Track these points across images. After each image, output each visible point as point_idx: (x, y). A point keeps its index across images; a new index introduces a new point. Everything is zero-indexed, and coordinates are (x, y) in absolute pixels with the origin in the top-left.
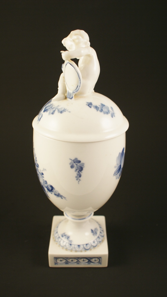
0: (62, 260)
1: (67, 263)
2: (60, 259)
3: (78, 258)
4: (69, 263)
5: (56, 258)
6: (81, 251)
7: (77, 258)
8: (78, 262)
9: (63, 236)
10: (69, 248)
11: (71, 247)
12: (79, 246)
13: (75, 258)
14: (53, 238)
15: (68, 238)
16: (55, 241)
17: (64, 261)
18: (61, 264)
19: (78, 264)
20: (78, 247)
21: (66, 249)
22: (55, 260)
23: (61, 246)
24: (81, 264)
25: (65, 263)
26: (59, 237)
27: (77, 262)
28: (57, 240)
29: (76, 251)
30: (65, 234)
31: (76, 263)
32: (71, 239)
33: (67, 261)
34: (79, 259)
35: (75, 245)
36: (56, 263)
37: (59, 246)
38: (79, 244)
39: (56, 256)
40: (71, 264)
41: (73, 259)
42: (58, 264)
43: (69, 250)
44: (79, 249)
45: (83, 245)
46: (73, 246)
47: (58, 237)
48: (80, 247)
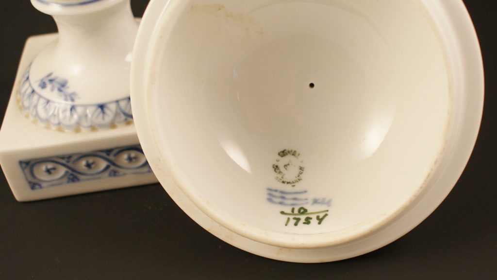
0: (54, 169)
1: (73, 176)
2: (44, 167)
3: (109, 151)
4: (81, 177)
5: (29, 164)
6: (112, 125)
7: (104, 155)
8: (113, 168)
9: (43, 86)
10: (66, 122)
11: (75, 117)
12: (102, 107)
13: (95, 154)
14: (18, 101)
15: (62, 86)
16: (22, 108)
17: (62, 171)
18: (53, 184)
19: (115, 174)
20: (100, 110)
21: (60, 127)
22: (27, 171)
23: (41, 120)
24: (125, 174)
25: (66, 180)
26: (33, 91)
27: (107, 168)
28: (26, 104)
29: (93, 128)
30: (51, 77)
31: (107, 173)
32: (71, 89)
33: (70, 172)
34: (111, 157)
35: (85, 106)
36: (34, 185)
37: (35, 122)
38: (101, 101)
39: (25, 158)
40: (88, 180)
41: (91, 160)
42: (44, 185)
43: (69, 127)
44: (103, 119)
45: (117, 102)
46: (79, 110)
47: (30, 90)
48: (106, 110)
